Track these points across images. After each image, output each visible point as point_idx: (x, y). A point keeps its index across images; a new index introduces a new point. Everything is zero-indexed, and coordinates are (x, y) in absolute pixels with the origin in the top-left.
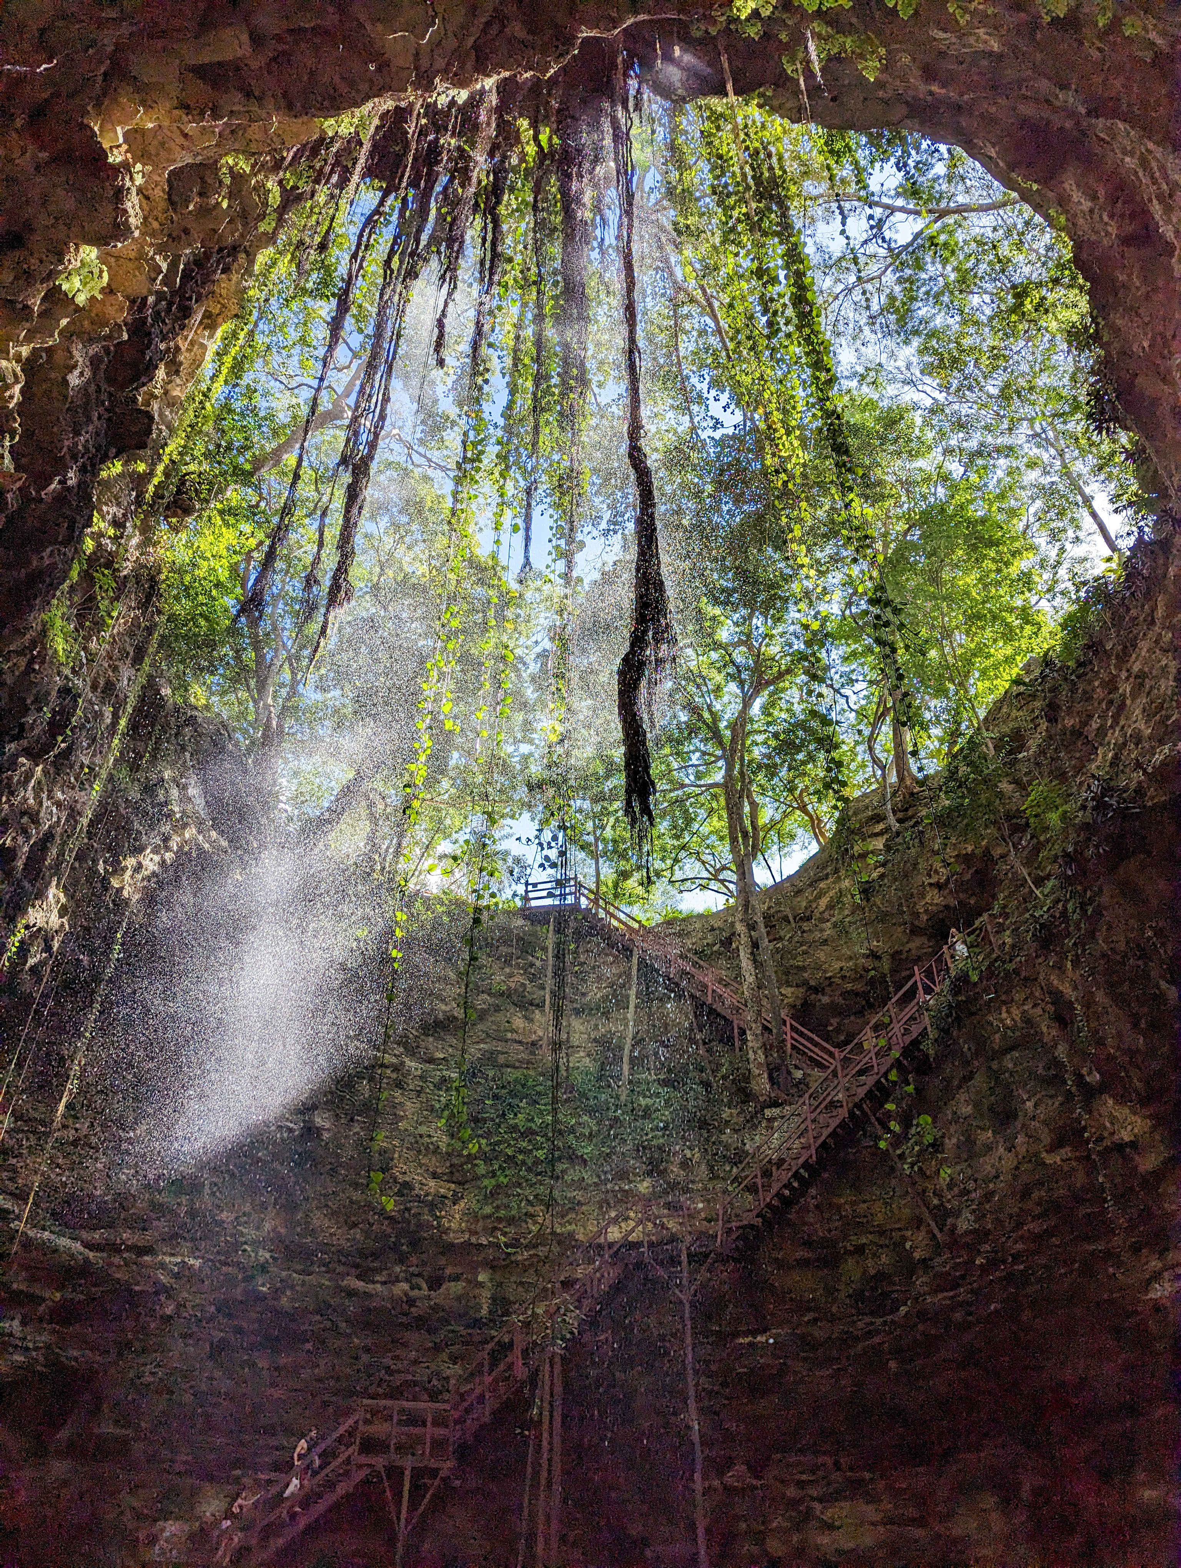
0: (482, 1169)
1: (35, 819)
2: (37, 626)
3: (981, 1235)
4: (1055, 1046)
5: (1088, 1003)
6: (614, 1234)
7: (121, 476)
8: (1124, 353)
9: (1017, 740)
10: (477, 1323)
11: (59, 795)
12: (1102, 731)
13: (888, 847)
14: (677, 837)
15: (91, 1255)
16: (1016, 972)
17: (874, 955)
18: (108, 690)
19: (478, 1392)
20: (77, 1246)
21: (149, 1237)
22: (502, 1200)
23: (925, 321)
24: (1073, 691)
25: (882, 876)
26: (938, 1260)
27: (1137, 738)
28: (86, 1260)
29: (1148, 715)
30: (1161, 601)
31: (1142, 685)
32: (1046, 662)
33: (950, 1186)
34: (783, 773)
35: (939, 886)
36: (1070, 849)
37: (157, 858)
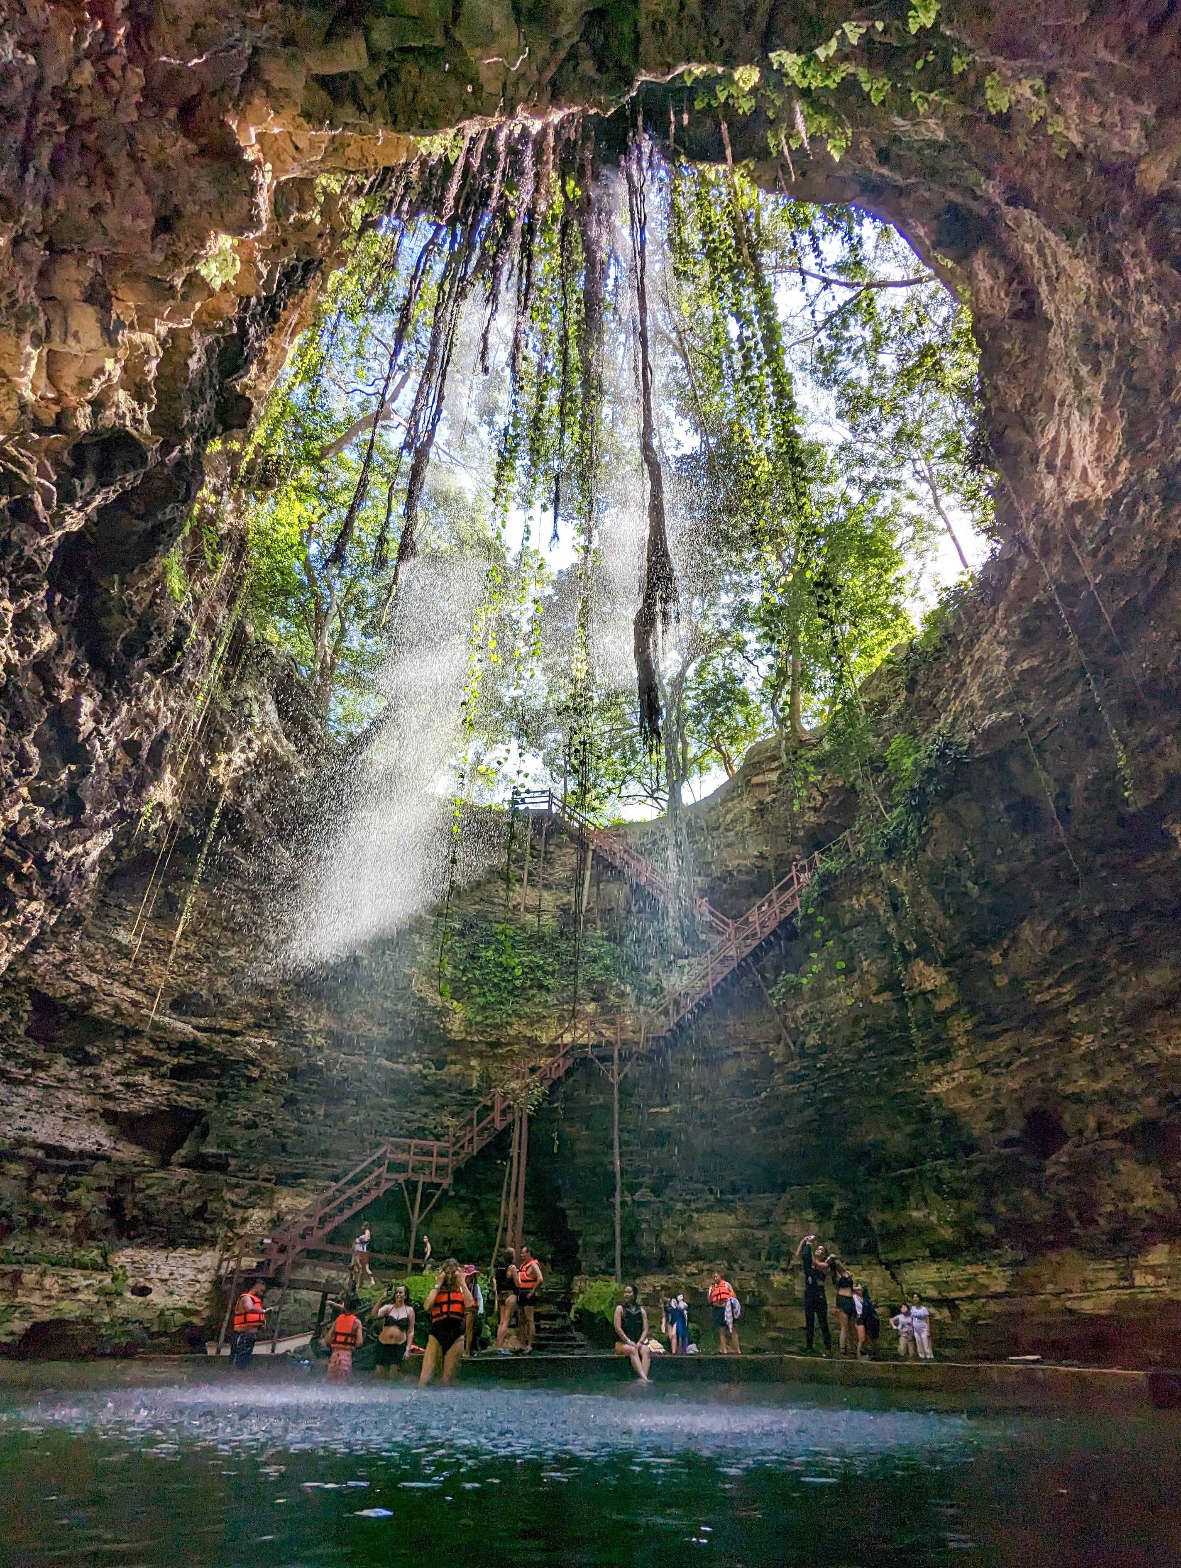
0: (476, 991)
1: (155, 721)
2: (159, 568)
3: (823, 1048)
4: (888, 924)
5: (915, 894)
6: (567, 1038)
7: (219, 453)
8: (1002, 409)
9: (884, 703)
10: (469, 1092)
11: (172, 703)
12: (947, 701)
13: (780, 780)
14: (625, 765)
15: (199, 1034)
16: (867, 872)
17: (762, 856)
18: (209, 625)
19: (469, 1136)
20: (189, 1029)
21: (239, 1025)
22: (489, 1013)
23: (845, 373)
24: (930, 669)
25: (774, 800)
26: (791, 1064)
27: (972, 707)
28: (195, 1038)
29: (982, 690)
30: (1002, 606)
31: (980, 668)
32: (912, 648)
33: (803, 1017)
34: (707, 720)
35: (815, 809)
36: (916, 786)
37: (243, 756)
